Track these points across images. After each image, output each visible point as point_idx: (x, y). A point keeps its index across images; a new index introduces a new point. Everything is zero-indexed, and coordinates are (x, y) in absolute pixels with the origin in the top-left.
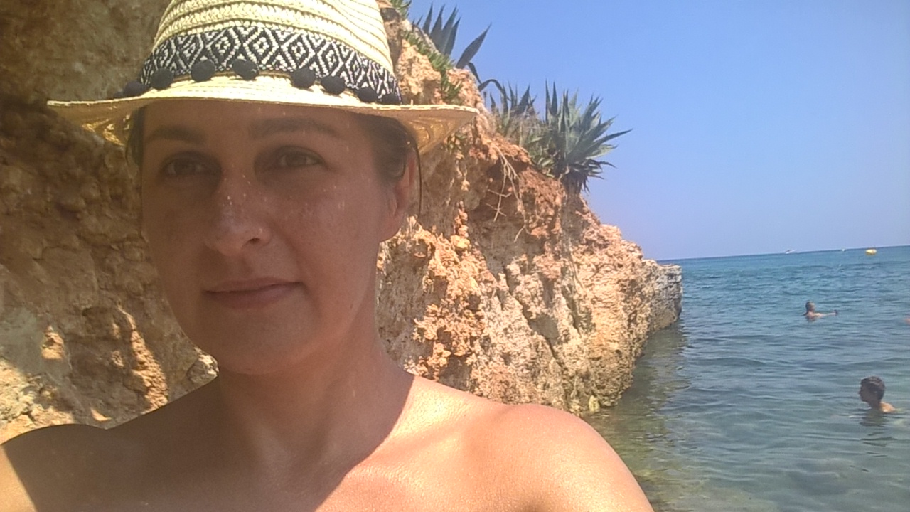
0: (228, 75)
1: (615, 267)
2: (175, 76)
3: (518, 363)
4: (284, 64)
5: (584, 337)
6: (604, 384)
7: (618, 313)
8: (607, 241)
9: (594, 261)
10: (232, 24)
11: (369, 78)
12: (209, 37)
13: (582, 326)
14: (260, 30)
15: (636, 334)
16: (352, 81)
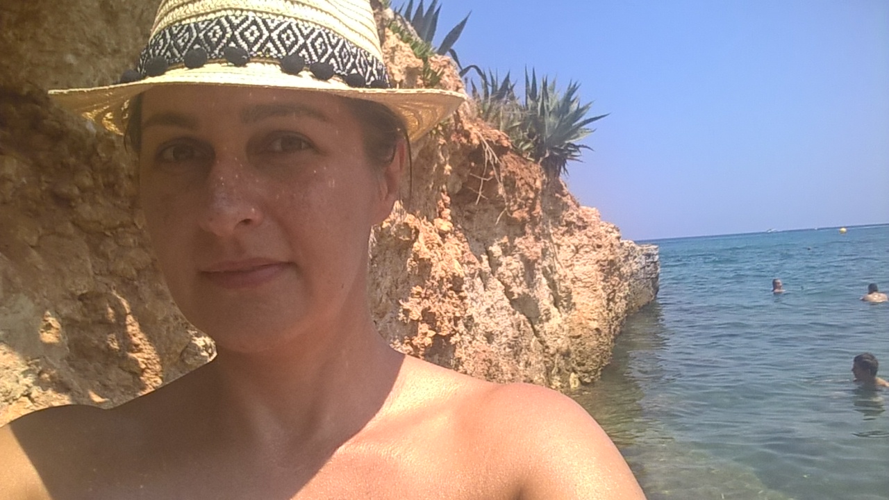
0: (220, 63)
1: (594, 247)
2: (170, 64)
3: (500, 342)
4: (274, 51)
5: (565, 315)
6: (584, 362)
7: (598, 293)
8: (587, 222)
9: (574, 242)
10: (224, 13)
11: (358, 65)
12: (202, 26)
13: (562, 305)
14: (251, 19)
15: (615, 313)
16: (341, 68)
